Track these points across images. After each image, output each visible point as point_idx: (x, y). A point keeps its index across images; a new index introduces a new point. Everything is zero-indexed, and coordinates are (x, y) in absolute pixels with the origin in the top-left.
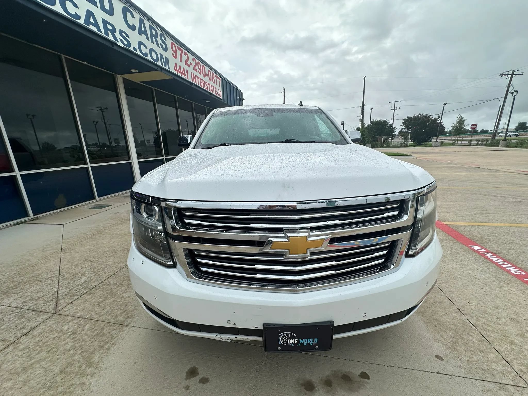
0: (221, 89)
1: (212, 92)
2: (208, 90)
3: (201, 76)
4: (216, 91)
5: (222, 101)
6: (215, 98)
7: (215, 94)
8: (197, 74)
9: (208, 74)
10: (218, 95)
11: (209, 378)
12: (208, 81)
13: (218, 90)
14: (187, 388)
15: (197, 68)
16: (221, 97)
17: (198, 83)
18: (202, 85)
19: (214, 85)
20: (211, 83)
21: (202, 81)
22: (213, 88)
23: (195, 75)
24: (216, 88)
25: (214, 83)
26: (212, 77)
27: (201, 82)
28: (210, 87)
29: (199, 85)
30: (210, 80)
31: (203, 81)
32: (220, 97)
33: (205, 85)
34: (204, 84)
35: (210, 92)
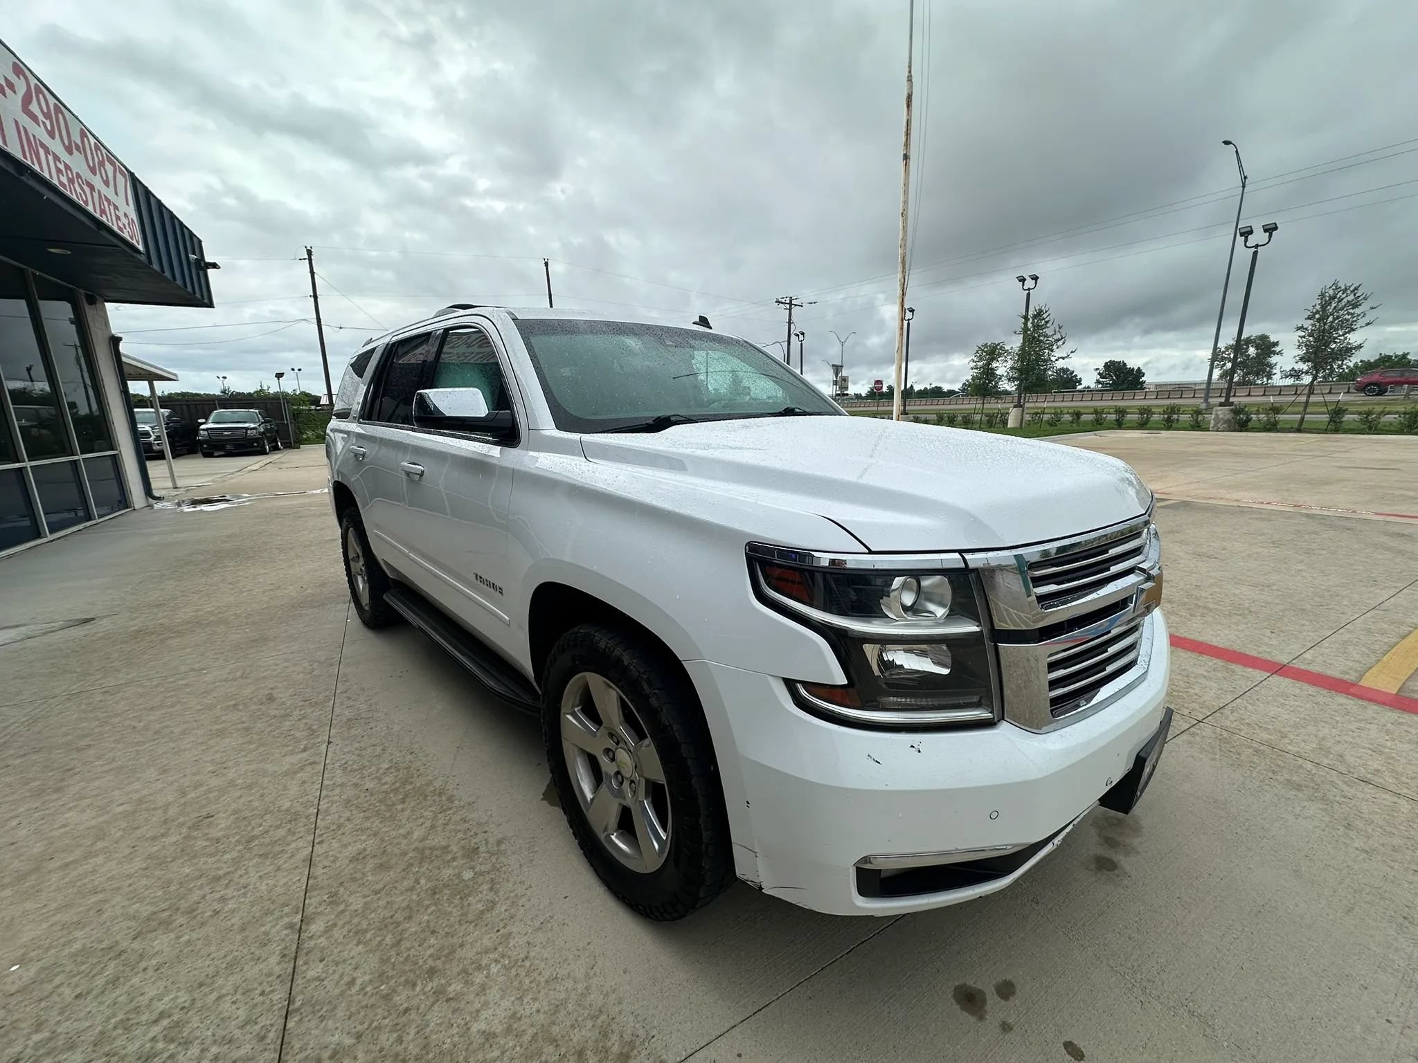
0: (133, 215)
1: (104, 219)
2: (90, 208)
3: (56, 146)
4: (118, 218)
5: (143, 258)
6: (115, 241)
7: (116, 229)
8: (40, 133)
9: (79, 143)
10: (126, 235)
11: (1004, 978)
12: (86, 174)
13: (126, 215)
14: (1006, 1027)
15: (34, 107)
16: (138, 242)
17: (47, 171)
18: (66, 183)
19: (108, 192)
20: (97, 181)
21: (62, 167)
22: (106, 203)
23: (34, 136)
24: (116, 208)
25: (107, 183)
26: (96, 160)
27: (59, 171)
28: (96, 195)
29: (55, 182)
30: (93, 171)
31: (67, 167)
32: (134, 242)
33: (76, 185)
34: (71, 181)
35: (97, 215)
